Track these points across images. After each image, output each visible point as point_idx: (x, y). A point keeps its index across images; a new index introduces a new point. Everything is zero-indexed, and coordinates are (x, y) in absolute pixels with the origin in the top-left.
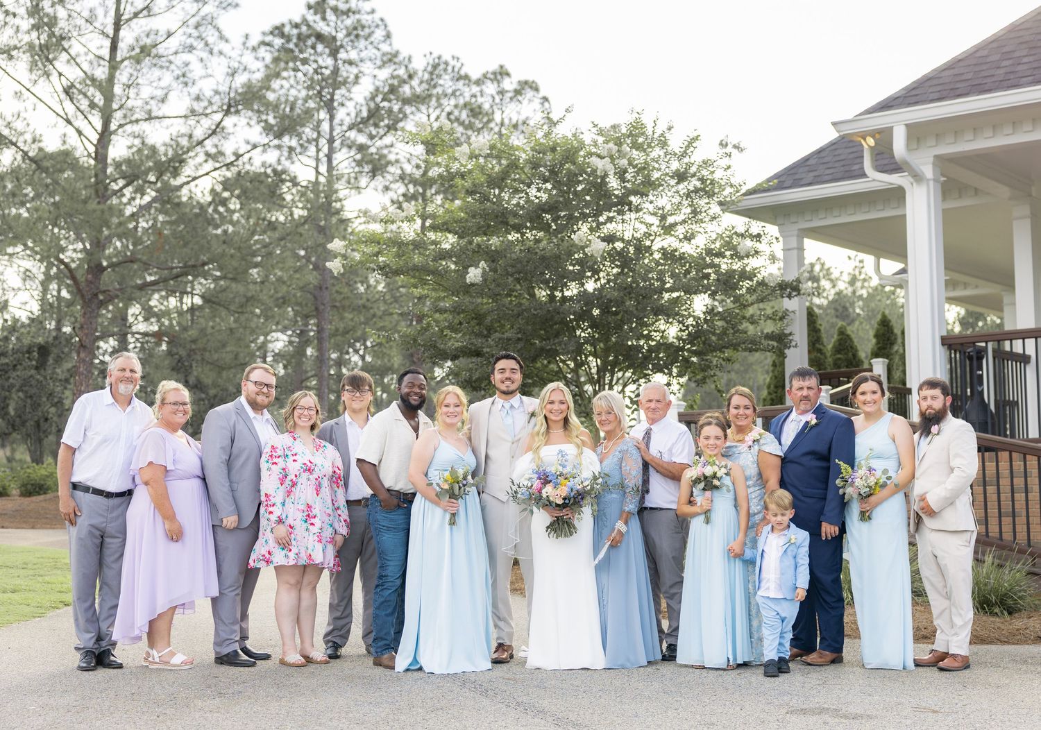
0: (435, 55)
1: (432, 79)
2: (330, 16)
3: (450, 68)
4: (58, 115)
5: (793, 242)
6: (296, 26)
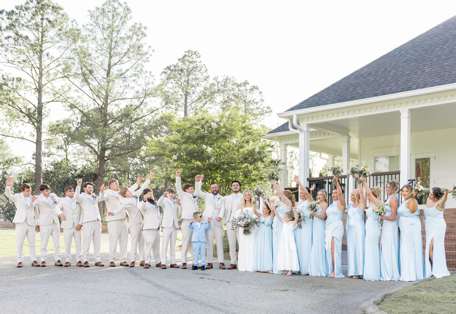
0: (226, 76)
1: (225, 85)
3: (231, 81)
4: (90, 97)
5: (283, 148)
6: (175, 66)
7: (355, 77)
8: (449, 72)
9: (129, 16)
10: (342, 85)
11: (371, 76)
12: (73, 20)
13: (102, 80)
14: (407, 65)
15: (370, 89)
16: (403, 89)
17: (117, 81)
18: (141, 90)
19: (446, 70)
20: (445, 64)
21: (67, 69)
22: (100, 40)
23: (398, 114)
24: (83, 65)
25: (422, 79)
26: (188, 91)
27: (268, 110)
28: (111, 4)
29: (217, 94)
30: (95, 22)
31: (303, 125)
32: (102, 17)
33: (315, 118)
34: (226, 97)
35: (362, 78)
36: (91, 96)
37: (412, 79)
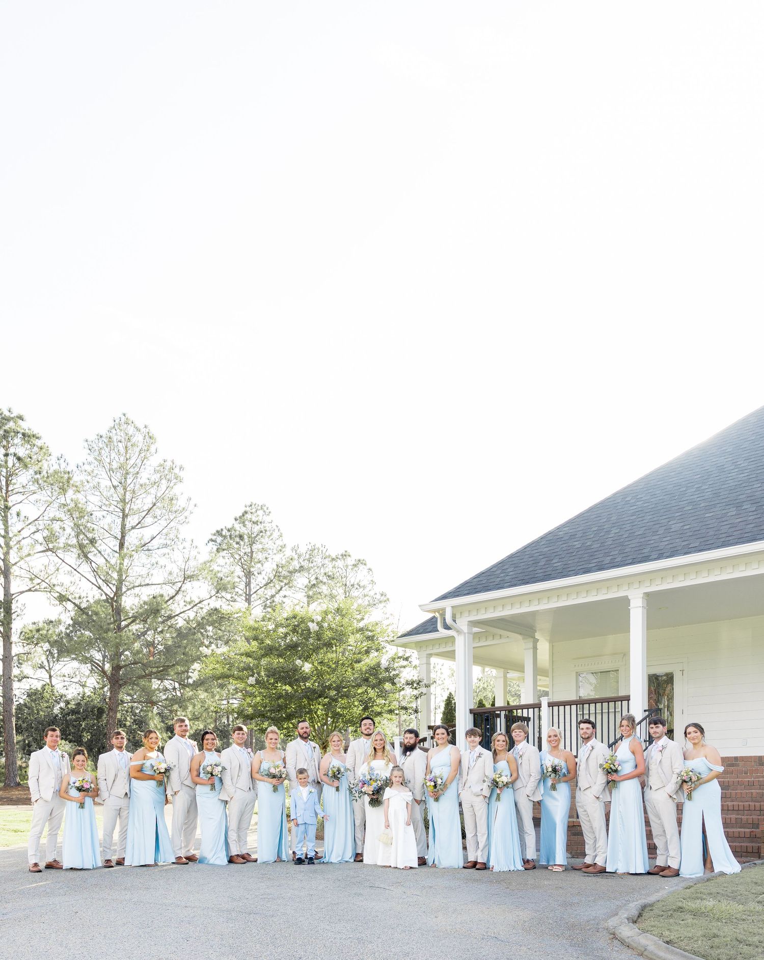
0: (312, 544)
1: (310, 558)
2: (249, 524)
3: (320, 551)
4: (93, 584)
5: (424, 660)
6: (229, 530)
7: (548, 542)
8: (714, 529)
9: (153, 449)
10: (527, 556)
11: (576, 540)
12: (60, 456)
13: (111, 555)
14: (638, 520)
15: (576, 561)
16: (635, 560)
17: (136, 555)
18: (176, 570)
19: (710, 526)
20: (707, 515)
21: (51, 538)
22: (105, 489)
23: (625, 601)
24: (79, 530)
25: (667, 543)
26: (252, 569)
27: (383, 598)
28: (122, 428)
29: (299, 574)
30: (96, 459)
31: (463, 624)
32: (107, 450)
33: (483, 611)
34: (313, 578)
35: (560, 543)
36: (94, 581)
37: (649, 542)
